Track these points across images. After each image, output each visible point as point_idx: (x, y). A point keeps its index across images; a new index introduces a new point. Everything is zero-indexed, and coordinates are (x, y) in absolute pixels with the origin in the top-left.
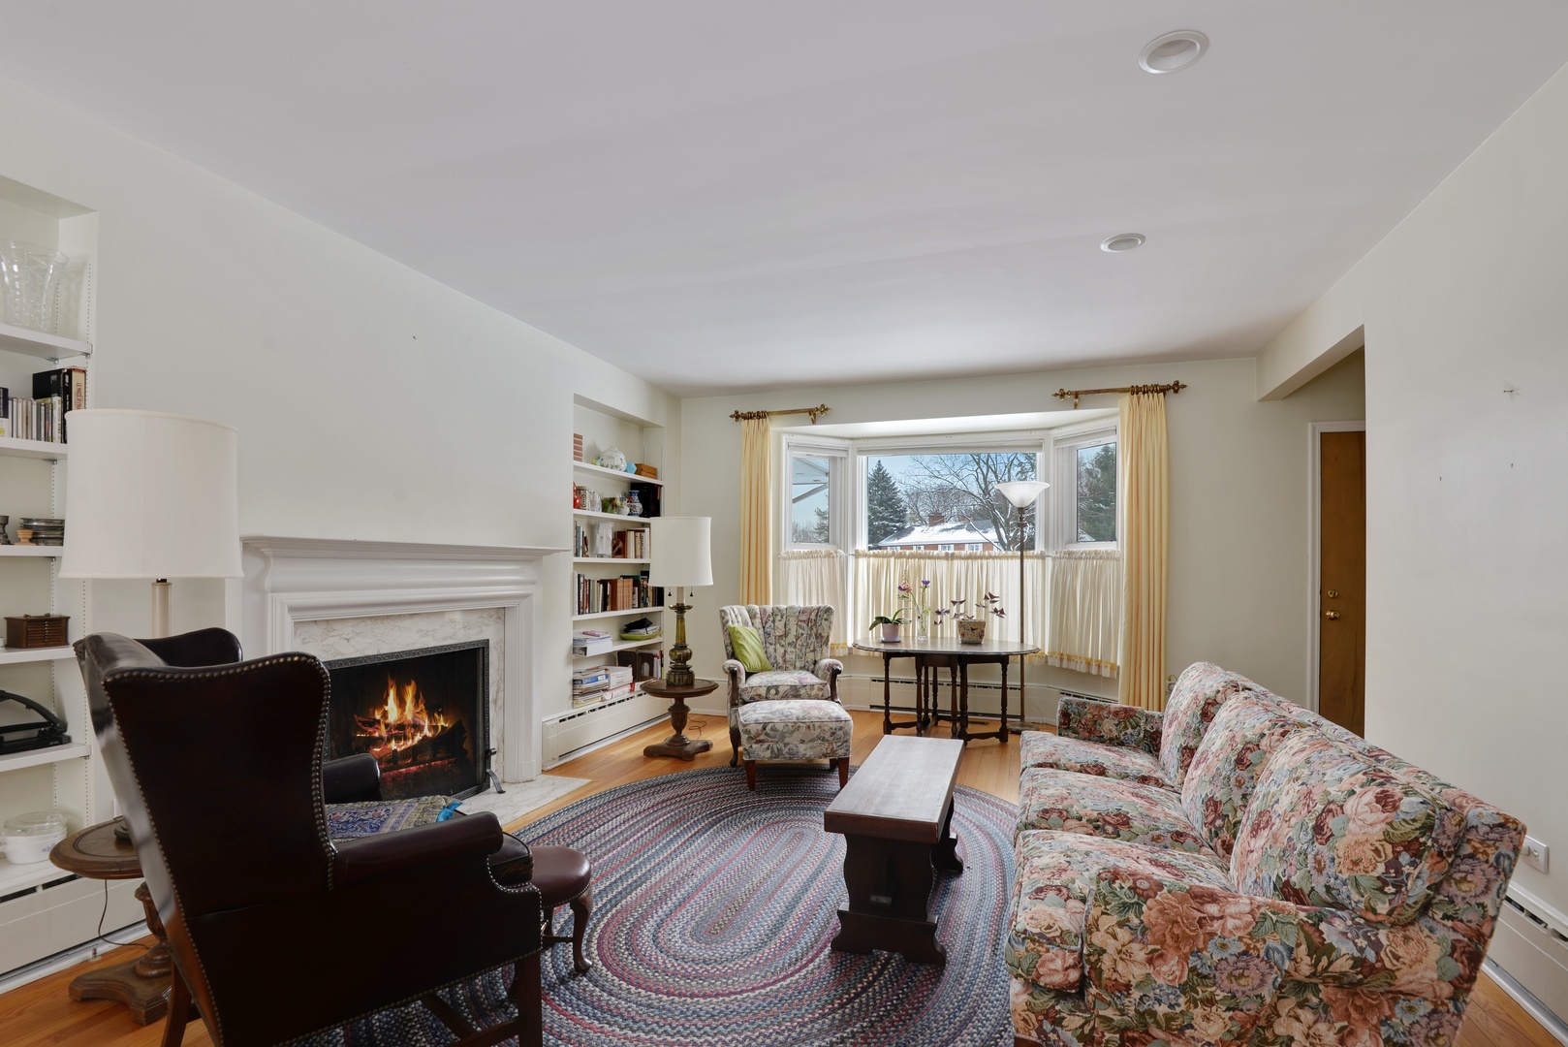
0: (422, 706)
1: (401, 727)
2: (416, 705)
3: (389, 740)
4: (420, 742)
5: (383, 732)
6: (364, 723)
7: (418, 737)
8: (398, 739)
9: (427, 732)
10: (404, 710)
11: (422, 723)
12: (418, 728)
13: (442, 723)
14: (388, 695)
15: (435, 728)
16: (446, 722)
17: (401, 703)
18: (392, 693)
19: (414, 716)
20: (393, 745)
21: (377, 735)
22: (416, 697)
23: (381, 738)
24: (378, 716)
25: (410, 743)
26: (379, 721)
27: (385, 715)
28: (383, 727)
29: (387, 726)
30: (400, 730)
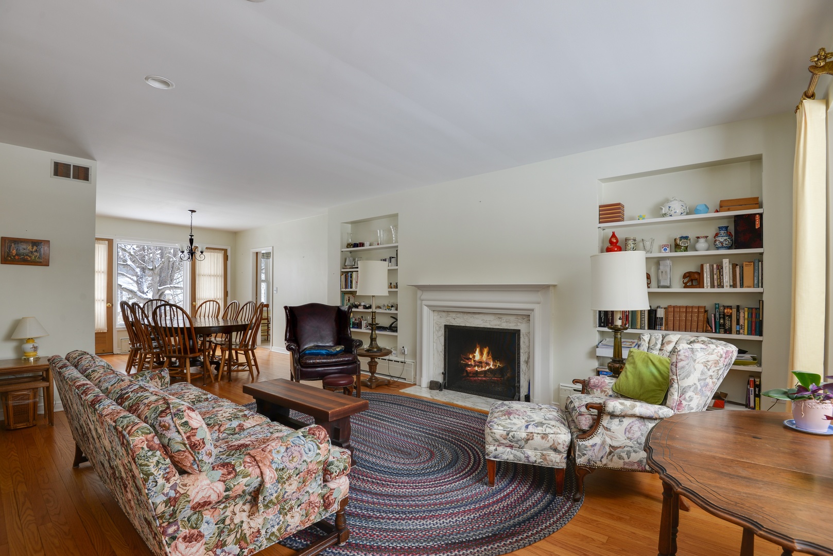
0: (490, 357)
1: (481, 362)
2: (488, 356)
3: (475, 366)
4: (488, 369)
5: (473, 363)
6: (465, 358)
7: (487, 368)
8: (478, 366)
9: (491, 366)
10: (482, 357)
11: (490, 363)
12: (488, 364)
13: (498, 364)
14: (476, 350)
15: (496, 366)
16: (500, 364)
17: (481, 354)
18: (478, 350)
19: (487, 360)
20: (476, 368)
21: (470, 363)
22: (488, 353)
23: (471, 365)
24: (471, 357)
25: (483, 369)
26: (471, 359)
27: (474, 357)
28: (473, 361)
29: (474, 361)
30: (480, 363)
